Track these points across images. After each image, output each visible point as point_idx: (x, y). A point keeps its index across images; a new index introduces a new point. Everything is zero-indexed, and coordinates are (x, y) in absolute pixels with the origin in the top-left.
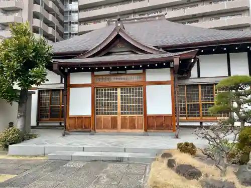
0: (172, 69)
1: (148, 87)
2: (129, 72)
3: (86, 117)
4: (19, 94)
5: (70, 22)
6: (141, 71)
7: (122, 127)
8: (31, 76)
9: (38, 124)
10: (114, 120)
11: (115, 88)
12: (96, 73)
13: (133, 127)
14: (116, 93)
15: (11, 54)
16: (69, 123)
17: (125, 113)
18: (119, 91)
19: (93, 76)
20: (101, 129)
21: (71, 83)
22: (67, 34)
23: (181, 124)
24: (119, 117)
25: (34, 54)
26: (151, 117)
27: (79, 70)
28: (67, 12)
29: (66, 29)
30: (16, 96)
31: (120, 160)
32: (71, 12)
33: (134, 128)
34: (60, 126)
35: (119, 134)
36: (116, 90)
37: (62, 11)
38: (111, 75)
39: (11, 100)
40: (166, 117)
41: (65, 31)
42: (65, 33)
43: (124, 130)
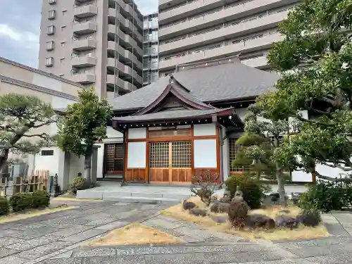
1: (196, 142)
2: (178, 127)
4: (85, 148)
5: (150, 57)
6: (189, 126)
7: (173, 180)
8: (94, 134)
9: (104, 176)
10: (166, 172)
12: (150, 129)
13: (182, 179)
14: (168, 147)
15: (79, 117)
16: (127, 174)
17: (175, 166)
18: (170, 145)
20: (154, 180)
21: (129, 138)
22: (146, 71)
24: (170, 170)
25: (96, 116)
26: (199, 169)
27: (134, 127)
28: (146, 44)
29: (145, 66)
30: (83, 151)
32: (151, 44)
33: (184, 180)
36: (168, 144)
37: (140, 45)
38: (163, 130)
39: (79, 154)
40: (211, 170)
41: (144, 67)
42: (144, 70)
43: (174, 182)
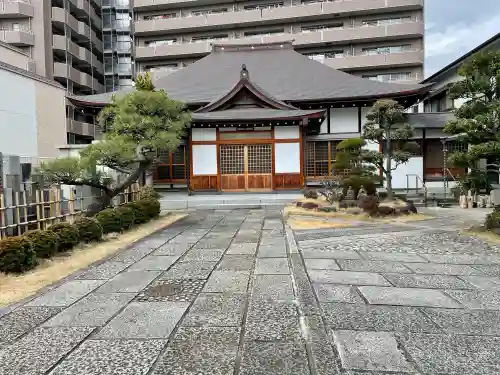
0: (301, 127)
1: (277, 145)
2: (257, 129)
3: (212, 177)
6: (269, 128)
7: (250, 187)
10: (242, 179)
11: (241, 146)
12: (221, 129)
13: (261, 185)
14: (243, 151)
16: (193, 182)
17: (252, 172)
18: (246, 149)
19: (218, 132)
20: (227, 188)
21: (193, 140)
23: (309, 184)
24: (247, 176)
26: (279, 175)
31: (259, 208)
33: (262, 187)
34: (172, 188)
35: (247, 193)
36: (243, 147)
38: (237, 131)
40: (294, 175)
41: (106, 70)
42: (106, 74)
43: (252, 190)
